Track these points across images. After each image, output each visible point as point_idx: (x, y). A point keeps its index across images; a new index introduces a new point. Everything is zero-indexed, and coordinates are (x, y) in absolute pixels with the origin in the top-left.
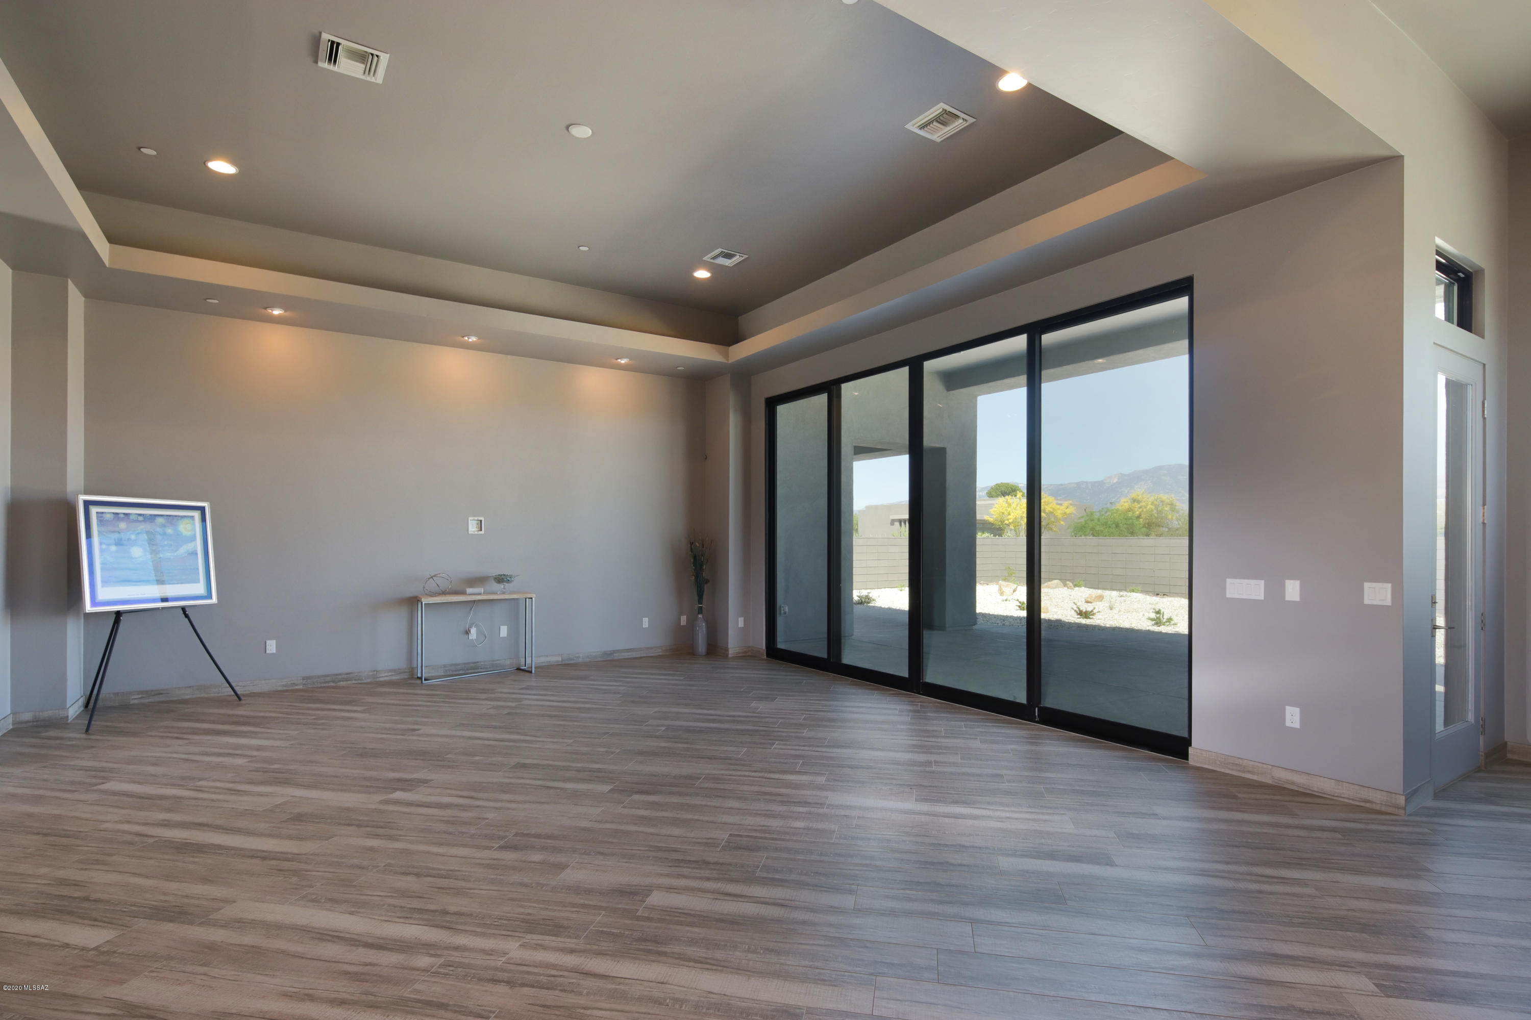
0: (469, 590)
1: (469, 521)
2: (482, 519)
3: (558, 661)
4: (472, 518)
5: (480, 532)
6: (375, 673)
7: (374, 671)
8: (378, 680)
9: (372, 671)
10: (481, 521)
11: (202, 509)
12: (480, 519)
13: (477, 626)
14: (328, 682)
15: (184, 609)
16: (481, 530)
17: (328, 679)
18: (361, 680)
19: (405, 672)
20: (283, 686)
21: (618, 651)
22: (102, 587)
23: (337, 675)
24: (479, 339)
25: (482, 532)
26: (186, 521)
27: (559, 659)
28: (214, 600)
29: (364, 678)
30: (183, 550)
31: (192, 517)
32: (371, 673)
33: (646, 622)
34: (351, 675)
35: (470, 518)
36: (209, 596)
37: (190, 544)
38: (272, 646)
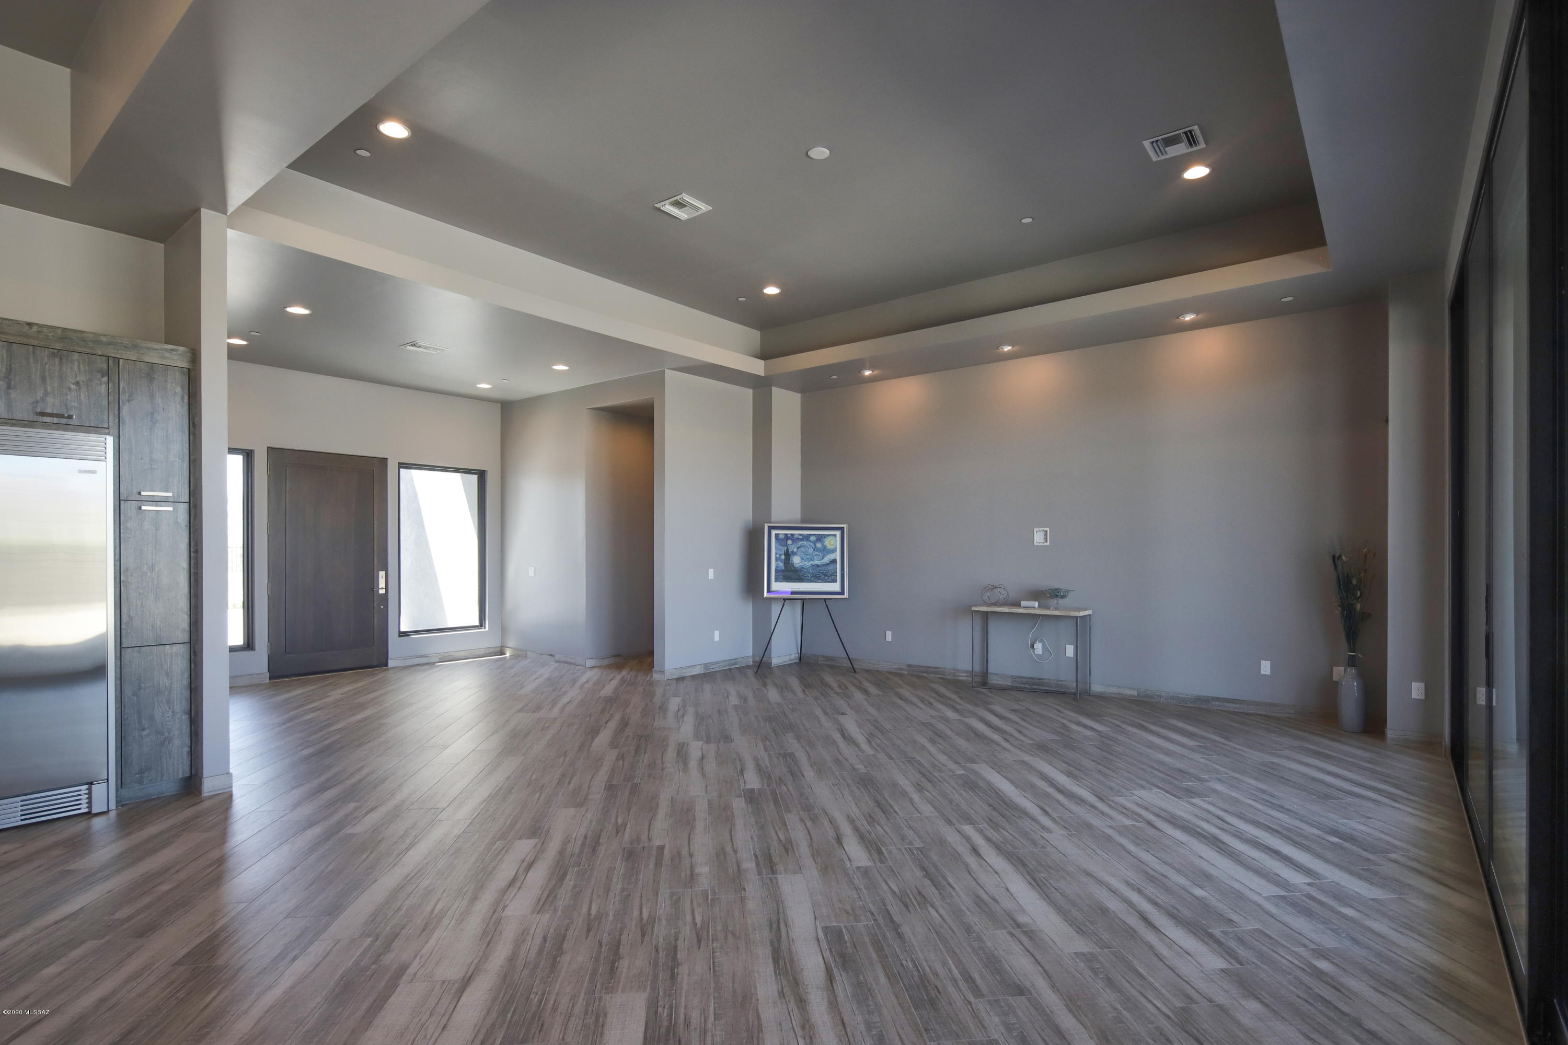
0: (1023, 603)
1: (1035, 532)
2: (1048, 529)
3: (1134, 696)
4: (1038, 529)
5: (1045, 544)
6: (955, 671)
7: (955, 670)
8: (957, 678)
9: (952, 670)
10: (1046, 531)
11: (842, 529)
12: (1045, 529)
13: (1041, 641)
14: (923, 672)
15: (825, 600)
16: (1047, 542)
17: (923, 669)
18: (945, 675)
19: (979, 676)
20: (895, 669)
21: (1218, 699)
22: (775, 581)
23: (928, 667)
24: (1013, 347)
25: (1048, 543)
26: (830, 538)
27: (1135, 693)
28: (846, 595)
29: (947, 674)
30: (827, 559)
31: (835, 535)
32: (952, 671)
33: (1266, 667)
34: (938, 669)
35: (1036, 530)
36: (842, 593)
37: (831, 555)
38: (889, 636)
